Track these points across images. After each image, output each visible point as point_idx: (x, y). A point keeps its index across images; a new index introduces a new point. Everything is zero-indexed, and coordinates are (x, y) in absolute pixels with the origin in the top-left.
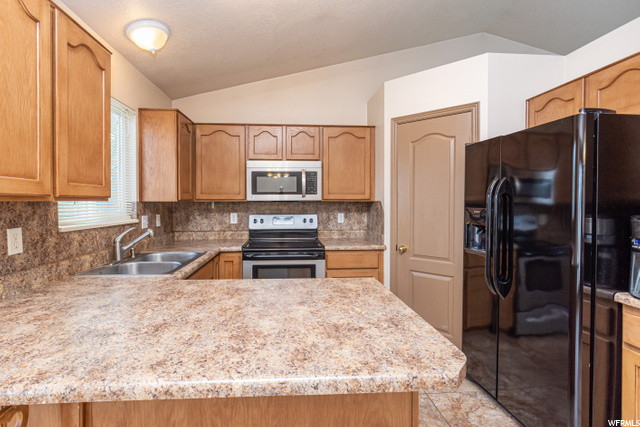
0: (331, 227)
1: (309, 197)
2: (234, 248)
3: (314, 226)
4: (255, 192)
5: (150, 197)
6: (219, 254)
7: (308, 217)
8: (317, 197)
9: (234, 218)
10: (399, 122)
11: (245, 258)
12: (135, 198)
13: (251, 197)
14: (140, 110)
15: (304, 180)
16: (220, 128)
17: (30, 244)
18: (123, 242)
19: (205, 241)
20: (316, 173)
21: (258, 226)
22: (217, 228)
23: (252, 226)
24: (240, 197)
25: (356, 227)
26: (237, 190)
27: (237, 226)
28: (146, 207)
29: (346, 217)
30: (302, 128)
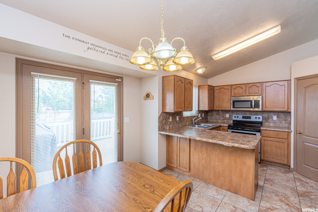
0: (270, 121)
1: (256, 109)
2: (225, 125)
3: (261, 120)
4: (234, 107)
5: (201, 109)
6: (220, 126)
7: (258, 117)
8: (260, 109)
9: (227, 116)
10: (298, 79)
11: (229, 129)
12: (197, 109)
13: (232, 109)
14: (199, 86)
15: (253, 104)
16: (221, 87)
18: (195, 120)
19: (218, 122)
20: (259, 101)
21: (236, 119)
22: (222, 119)
23: (234, 119)
24: (229, 109)
25: (283, 122)
26: (227, 106)
27: (229, 118)
28: (200, 111)
29: (278, 117)
30: (253, 84)
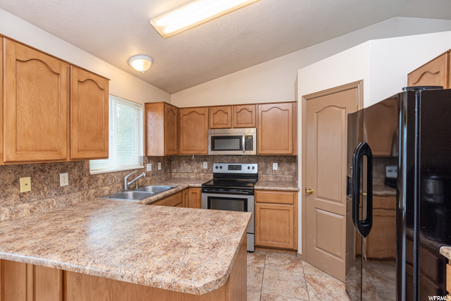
0: (268, 172)
1: (248, 153)
2: (197, 185)
3: (255, 171)
4: (213, 149)
6: (189, 188)
7: (251, 165)
8: (253, 152)
9: (205, 165)
10: (308, 98)
11: (203, 192)
13: (211, 153)
14: (146, 104)
15: (244, 140)
16: (193, 110)
17: (73, 181)
19: (189, 179)
20: (252, 136)
21: (219, 171)
22: (196, 171)
23: (215, 171)
24: (205, 153)
25: (286, 173)
26: (203, 148)
27: (207, 170)
29: (279, 166)
30: (244, 107)
